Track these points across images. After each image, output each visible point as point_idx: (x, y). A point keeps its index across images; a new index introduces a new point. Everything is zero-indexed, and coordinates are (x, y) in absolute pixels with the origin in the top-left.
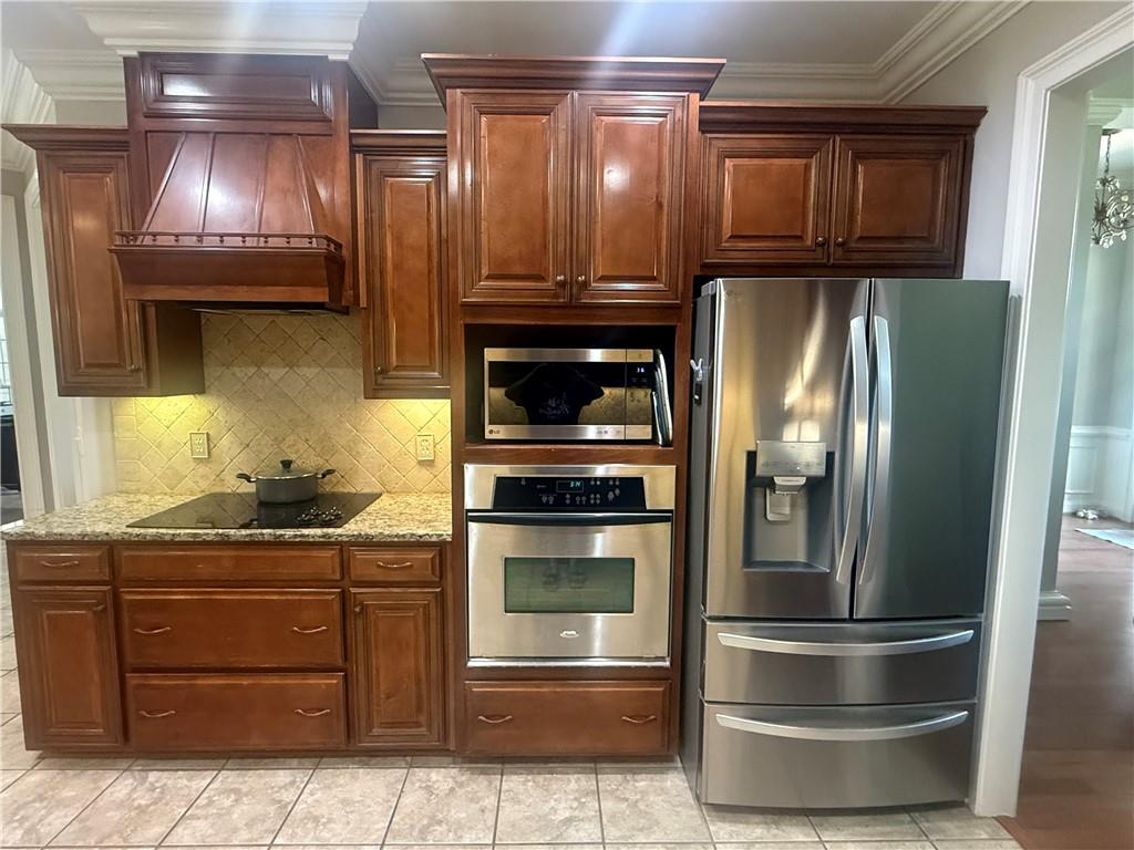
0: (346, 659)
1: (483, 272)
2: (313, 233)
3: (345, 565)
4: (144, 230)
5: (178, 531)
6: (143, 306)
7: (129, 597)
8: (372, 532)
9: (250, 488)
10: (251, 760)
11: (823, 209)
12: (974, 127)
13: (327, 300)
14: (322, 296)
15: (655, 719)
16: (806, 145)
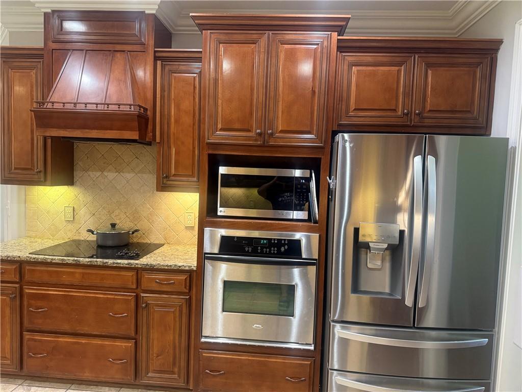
0: (136, 332)
1: (218, 126)
2: (132, 103)
3: (139, 280)
4: (48, 100)
5: (54, 257)
6: (45, 138)
7: (28, 291)
8: (154, 263)
9: (93, 238)
10: (84, 386)
11: (408, 94)
12: (497, 50)
13: (138, 138)
14: (135, 135)
15: (305, 380)
16: (398, 59)
